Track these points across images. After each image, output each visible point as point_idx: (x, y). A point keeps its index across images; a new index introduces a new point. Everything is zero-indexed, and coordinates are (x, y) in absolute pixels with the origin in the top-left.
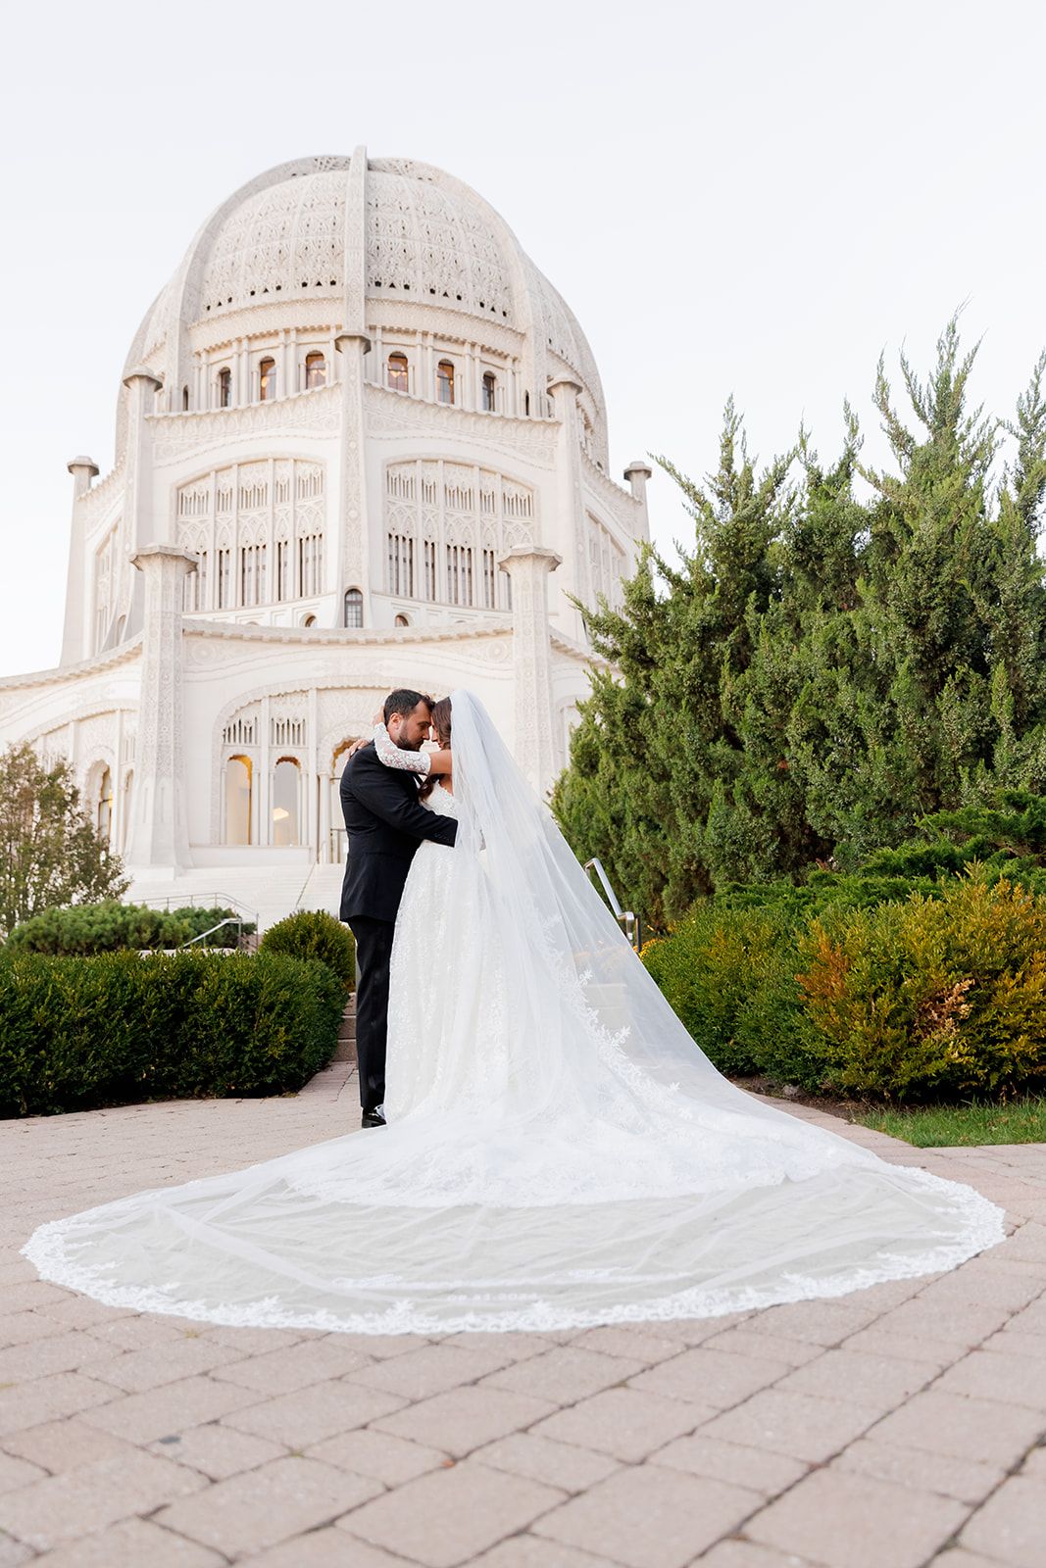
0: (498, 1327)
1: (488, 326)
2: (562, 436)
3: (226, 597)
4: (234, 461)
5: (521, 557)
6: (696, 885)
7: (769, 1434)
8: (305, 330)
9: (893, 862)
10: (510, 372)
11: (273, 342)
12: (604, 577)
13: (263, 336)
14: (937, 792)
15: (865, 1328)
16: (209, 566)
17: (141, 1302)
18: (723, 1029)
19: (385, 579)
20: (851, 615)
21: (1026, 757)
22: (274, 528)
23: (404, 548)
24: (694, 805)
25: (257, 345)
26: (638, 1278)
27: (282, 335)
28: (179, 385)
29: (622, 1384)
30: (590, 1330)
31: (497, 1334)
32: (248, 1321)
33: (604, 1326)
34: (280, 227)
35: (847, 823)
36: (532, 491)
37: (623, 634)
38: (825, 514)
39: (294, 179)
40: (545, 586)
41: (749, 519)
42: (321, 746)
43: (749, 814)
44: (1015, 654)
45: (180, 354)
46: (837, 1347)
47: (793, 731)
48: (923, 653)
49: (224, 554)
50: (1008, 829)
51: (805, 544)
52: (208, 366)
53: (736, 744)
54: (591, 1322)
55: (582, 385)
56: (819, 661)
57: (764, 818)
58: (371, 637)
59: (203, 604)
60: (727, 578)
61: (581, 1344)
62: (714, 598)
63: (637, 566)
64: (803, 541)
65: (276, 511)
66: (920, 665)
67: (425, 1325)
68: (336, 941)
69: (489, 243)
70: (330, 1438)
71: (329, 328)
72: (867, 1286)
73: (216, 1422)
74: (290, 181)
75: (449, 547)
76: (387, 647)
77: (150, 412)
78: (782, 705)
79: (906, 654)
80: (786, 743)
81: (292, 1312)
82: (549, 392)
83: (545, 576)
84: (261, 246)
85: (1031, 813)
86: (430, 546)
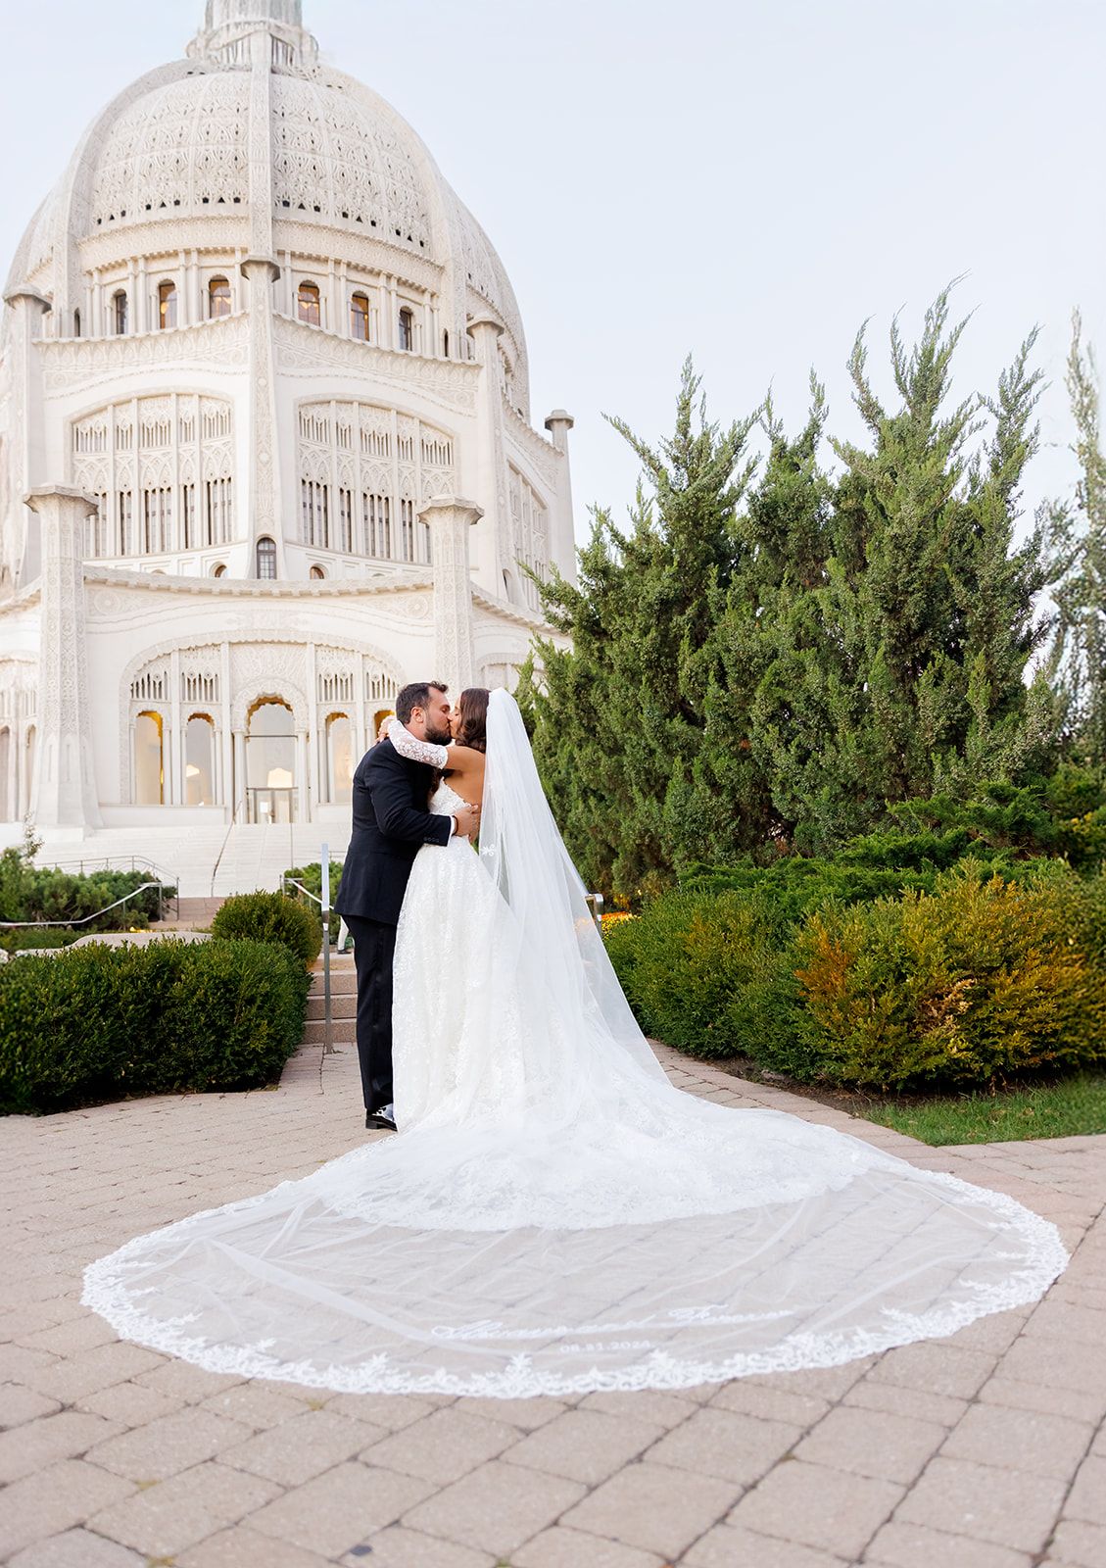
0: (630, 1384)
1: (405, 258)
2: (483, 380)
3: (129, 544)
4: (134, 395)
5: (441, 509)
6: (647, 859)
7: (969, 1517)
8: (208, 252)
9: (876, 852)
10: (427, 309)
11: (172, 263)
12: (525, 530)
13: (161, 256)
14: (905, 778)
15: (992, 1375)
16: (109, 509)
17: (244, 1367)
18: (702, 1014)
19: (299, 530)
20: (816, 593)
21: (1000, 746)
22: (178, 468)
23: (319, 495)
24: (648, 780)
25: (155, 266)
26: (739, 1319)
27: (182, 256)
28: (70, 308)
29: (788, 1457)
30: (723, 1386)
31: (631, 1393)
32: (367, 1386)
33: (734, 1380)
34: (177, 132)
35: (817, 805)
36: (451, 438)
37: (575, 604)
38: (790, 488)
39: (191, 78)
40: (466, 539)
41: (707, 489)
42: (234, 703)
43: (709, 792)
44: (989, 641)
45: (69, 274)
46: (975, 1400)
47: (757, 711)
48: (897, 638)
49: (125, 496)
50: (990, 822)
51: (770, 518)
52: (101, 287)
53: (694, 720)
54: (720, 1376)
55: (503, 326)
56: (786, 642)
57: (724, 796)
58: (286, 589)
59: (104, 550)
60: (686, 549)
61: (723, 1405)
62: (672, 570)
63: (592, 534)
64: (767, 515)
65: (180, 450)
66: (894, 651)
67: (554, 1385)
68: (295, 921)
69: (405, 164)
70: (529, 1540)
71: (233, 251)
72: (969, 1323)
73: (396, 1523)
74: (186, 80)
75: (365, 495)
76: (302, 601)
77: (38, 335)
78: (745, 685)
79: (880, 638)
80: (749, 722)
81: (408, 1374)
82: (469, 332)
83: (467, 529)
84: (155, 153)
85: (1016, 807)
86: (346, 494)
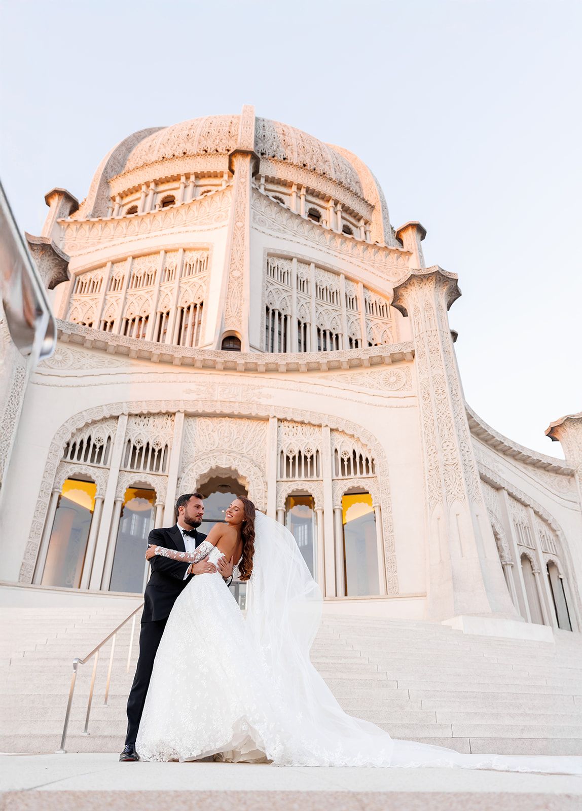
1: (347, 193)
4: (130, 254)
8: (203, 177)
11: (175, 185)
13: (168, 183)
19: (262, 340)
22: (158, 301)
23: (280, 323)
25: (160, 194)
36: (389, 300)
42: (183, 475)
52: (120, 207)
65: (162, 289)
71: (222, 175)
75: (319, 330)
76: (267, 376)
77: (63, 218)
86: (302, 325)
